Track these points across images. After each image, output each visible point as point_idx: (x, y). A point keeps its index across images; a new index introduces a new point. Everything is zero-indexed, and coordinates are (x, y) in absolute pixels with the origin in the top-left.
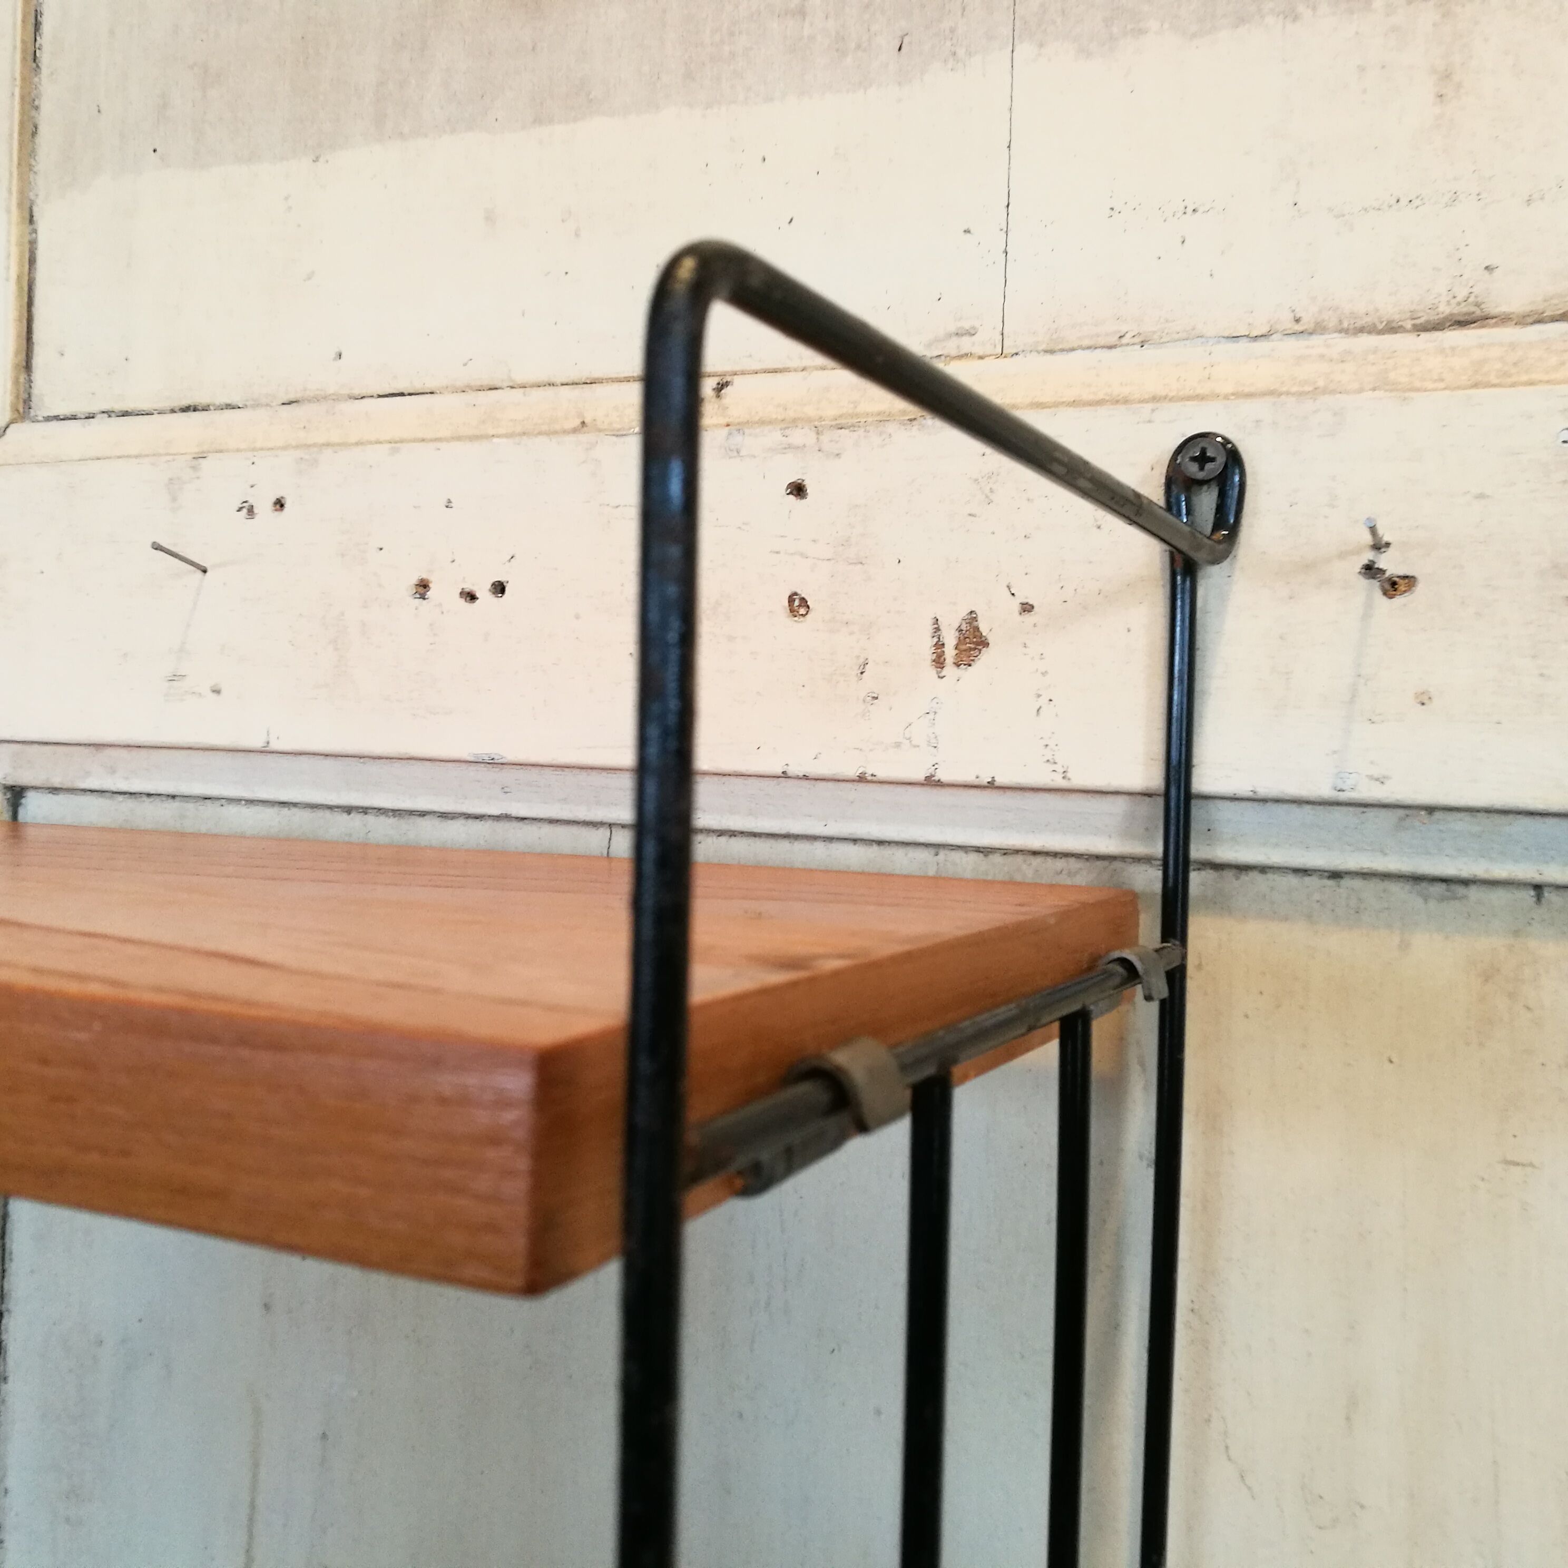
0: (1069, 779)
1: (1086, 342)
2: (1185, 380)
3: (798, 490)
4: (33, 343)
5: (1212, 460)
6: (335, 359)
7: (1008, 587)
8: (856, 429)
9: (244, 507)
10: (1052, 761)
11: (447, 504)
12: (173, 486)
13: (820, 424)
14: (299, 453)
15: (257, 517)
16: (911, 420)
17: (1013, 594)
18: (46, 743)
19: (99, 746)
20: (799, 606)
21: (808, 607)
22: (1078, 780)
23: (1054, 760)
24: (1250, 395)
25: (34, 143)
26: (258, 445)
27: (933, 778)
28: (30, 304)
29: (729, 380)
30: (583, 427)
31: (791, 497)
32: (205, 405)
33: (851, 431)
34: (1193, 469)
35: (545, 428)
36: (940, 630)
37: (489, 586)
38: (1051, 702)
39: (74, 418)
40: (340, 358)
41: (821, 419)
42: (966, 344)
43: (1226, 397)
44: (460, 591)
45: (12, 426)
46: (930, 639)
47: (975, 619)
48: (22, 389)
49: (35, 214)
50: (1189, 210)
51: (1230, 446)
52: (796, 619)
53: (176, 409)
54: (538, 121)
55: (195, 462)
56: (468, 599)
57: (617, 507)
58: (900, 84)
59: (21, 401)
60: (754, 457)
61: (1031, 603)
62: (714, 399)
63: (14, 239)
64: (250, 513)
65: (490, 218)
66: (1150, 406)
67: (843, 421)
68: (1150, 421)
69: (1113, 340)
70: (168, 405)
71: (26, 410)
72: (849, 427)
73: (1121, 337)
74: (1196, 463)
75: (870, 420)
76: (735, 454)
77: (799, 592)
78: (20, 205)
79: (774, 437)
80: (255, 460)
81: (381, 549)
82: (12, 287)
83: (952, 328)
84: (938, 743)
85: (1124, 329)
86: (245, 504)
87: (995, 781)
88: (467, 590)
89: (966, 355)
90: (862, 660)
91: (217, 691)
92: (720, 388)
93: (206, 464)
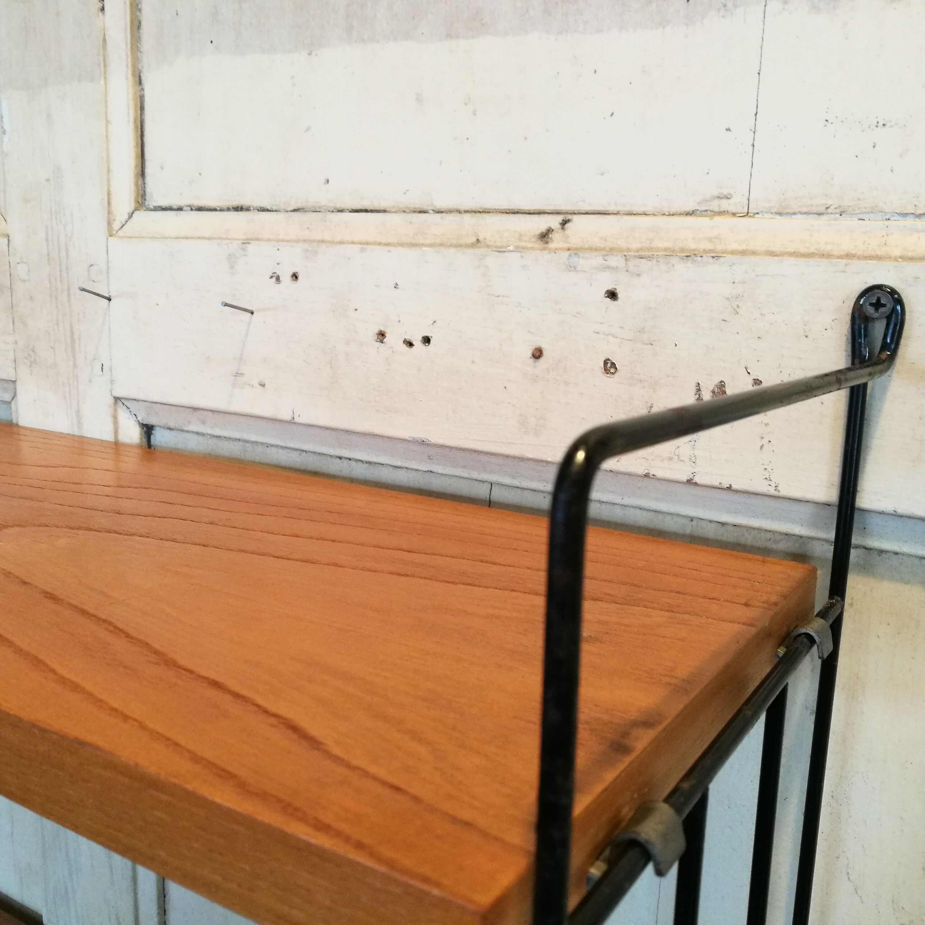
0: (779, 491)
1: (804, 210)
2: (869, 244)
3: (612, 295)
4: (145, 160)
5: (884, 306)
6: (325, 184)
7: (746, 368)
8: (651, 259)
9: (274, 276)
10: (768, 478)
11: (395, 286)
12: (232, 260)
13: (627, 254)
14: (306, 246)
15: (282, 283)
16: (687, 256)
17: (749, 373)
18: (165, 404)
19: (195, 409)
20: (611, 367)
21: (616, 368)
22: (784, 491)
23: (770, 478)
24: (912, 259)
25: (139, 33)
26: (281, 237)
27: (692, 481)
28: (142, 136)
29: (570, 218)
30: (478, 243)
31: (608, 299)
32: (248, 206)
33: (647, 260)
34: (870, 310)
35: (454, 242)
36: (700, 390)
37: (421, 339)
38: (770, 443)
39: (170, 208)
40: (328, 183)
41: (629, 250)
42: (725, 205)
43: (896, 259)
44: (403, 339)
45: (136, 212)
46: (693, 395)
47: (724, 386)
48: (140, 188)
49: (143, 78)
50: (880, 124)
51: (896, 296)
52: (608, 375)
53: (231, 208)
54: (449, 36)
55: (244, 246)
56: (408, 345)
57: (499, 296)
58: (687, 25)
59: (140, 196)
60: (585, 272)
61: (760, 379)
62: (560, 231)
63: (131, 96)
64: (278, 280)
65: (419, 99)
66: (844, 261)
67: (642, 253)
68: (844, 272)
69: (822, 209)
70: (225, 205)
71: (143, 201)
72: (646, 258)
73: (827, 208)
74: (874, 308)
75: (660, 254)
76: (573, 269)
77: (611, 359)
78: (133, 74)
79: (597, 260)
80: (279, 247)
81: (356, 310)
82: (131, 126)
83: (716, 193)
84: (696, 460)
85: (830, 202)
86: (275, 275)
87: (731, 487)
88: (408, 340)
89: (724, 212)
90: (649, 405)
91: (263, 385)
92: (564, 223)
93: (250, 247)
